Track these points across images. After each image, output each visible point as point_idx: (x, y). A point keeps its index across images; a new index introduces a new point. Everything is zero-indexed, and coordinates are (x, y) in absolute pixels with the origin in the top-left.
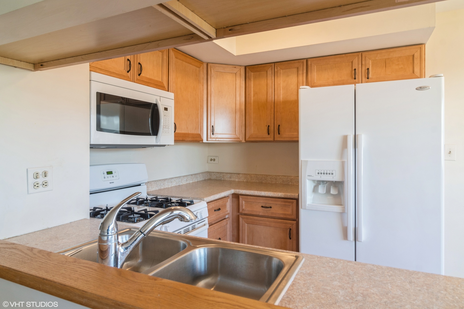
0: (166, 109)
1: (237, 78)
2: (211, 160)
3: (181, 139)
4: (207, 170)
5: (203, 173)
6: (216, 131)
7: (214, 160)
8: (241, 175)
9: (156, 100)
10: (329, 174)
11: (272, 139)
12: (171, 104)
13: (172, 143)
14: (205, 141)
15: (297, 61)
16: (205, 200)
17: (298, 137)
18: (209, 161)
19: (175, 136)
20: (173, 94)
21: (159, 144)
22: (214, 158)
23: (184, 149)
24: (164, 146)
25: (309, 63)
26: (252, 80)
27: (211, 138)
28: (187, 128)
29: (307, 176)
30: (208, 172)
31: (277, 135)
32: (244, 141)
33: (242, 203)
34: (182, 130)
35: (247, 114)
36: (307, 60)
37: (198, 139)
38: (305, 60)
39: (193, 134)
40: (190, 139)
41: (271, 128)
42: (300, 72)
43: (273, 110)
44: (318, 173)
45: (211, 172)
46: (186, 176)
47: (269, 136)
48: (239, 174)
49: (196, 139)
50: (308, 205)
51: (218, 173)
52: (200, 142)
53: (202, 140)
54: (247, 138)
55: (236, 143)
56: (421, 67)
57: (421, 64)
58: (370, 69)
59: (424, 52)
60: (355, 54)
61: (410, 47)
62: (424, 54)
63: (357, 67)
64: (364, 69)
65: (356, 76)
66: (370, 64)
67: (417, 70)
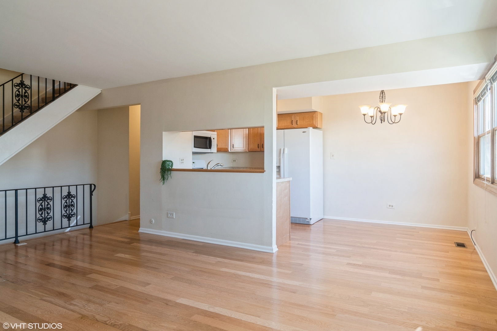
0: (214, 139)
2: (234, 161)
3: (219, 150)
6: (234, 147)
7: (235, 161)
9: (211, 136)
11: (260, 150)
12: (215, 137)
13: (216, 151)
14: (230, 151)
18: (233, 162)
19: (217, 149)
20: (216, 133)
21: (211, 152)
22: (235, 160)
23: (220, 155)
24: (213, 153)
27: (232, 150)
28: (222, 146)
30: (232, 167)
31: (262, 148)
32: (248, 151)
34: (220, 147)
35: (249, 138)
37: (226, 150)
39: (224, 148)
40: (223, 150)
41: (260, 145)
43: (260, 137)
47: (258, 149)
48: (247, 168)
51: (237, 167)
53: (228, 151)
54: (249, 150)
55: (245, 152)
56: (316, 120)
57: (316, 119)
58: (298, 121)
59: (317, 115)
60: (292, 114)
61: (312, 113)
62: (317, 116)
63: (293, 119)
64: (296, 120)
65: (293, 124)
66: (298, 118)
67: (314, 122)
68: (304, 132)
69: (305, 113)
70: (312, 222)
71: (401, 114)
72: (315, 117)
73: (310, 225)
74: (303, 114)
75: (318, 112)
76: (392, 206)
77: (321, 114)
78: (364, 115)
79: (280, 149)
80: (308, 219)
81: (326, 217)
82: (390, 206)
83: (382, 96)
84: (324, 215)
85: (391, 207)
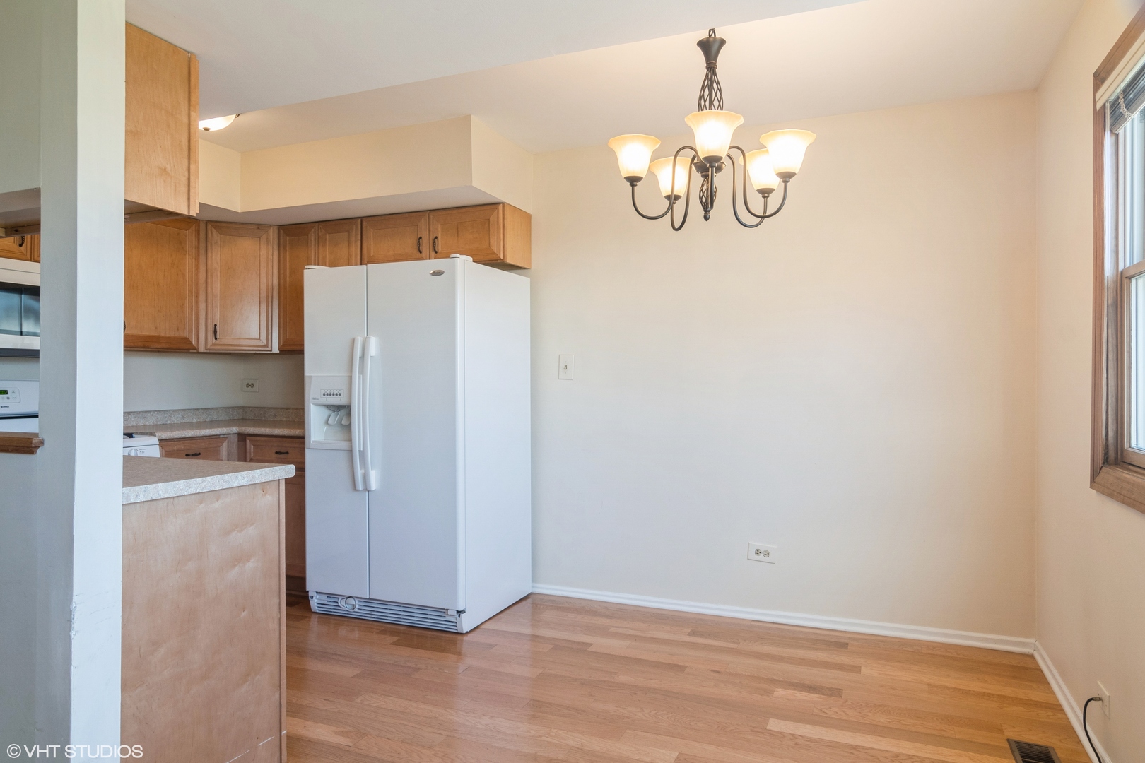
1: (262, 246)
2: (248, 386)
4: (242, 403)
5: (236, 407)
6: (221, 334)
7: (252, 386)
8: (290, 411)
10: (337, 395)
14: (203, 349)
15: (348, 221)
16: (157, 434)
17: (303, 345)
18: (245, 388)
22: (253, 382)
25: (364, 224)
26: (288, 249)
27: (212, 344)
28: (156, 328)
29: (311, 399)
32: (276, 351)
33: (250, 449)
35: (282, 305)
36: (362, 218)
37: (185, 346)
38: (359, 221)
40: (163, 345)
42: (353, 239)
44: (324, 394)
45: (246, 407)
46: (183, 410)
49: (180, 347)
50: (313, 441)
51: (257, 408)
52: (191, 351)
53: (197, 348)
54: (281, 345)
56: (498, 238)
57: (498, 232)
58: (439, 238)
59: (503, 215)
60: (421, 214)
61: (485, 207)
62: (504, 219)
63: (423, 234)
64: (432, 237)
65: (423, 249)
66: (439, 230)
67: (493, 241)
68: (437, 273)
69: (464, 210)
70: (466, 624)
71: (786, 177)
72: (498, 222)
73: (459, 637)
74: (455, 211)
75: (507, 208)
76: (767, 554)
77: (527, 217)
78: (633, 181)
79: (353, 341)
80: (450, 612)
81: (545, 589)
82: (758, 552)
83: (710, 95)
84: (534, 580)
85: (761, 557)
